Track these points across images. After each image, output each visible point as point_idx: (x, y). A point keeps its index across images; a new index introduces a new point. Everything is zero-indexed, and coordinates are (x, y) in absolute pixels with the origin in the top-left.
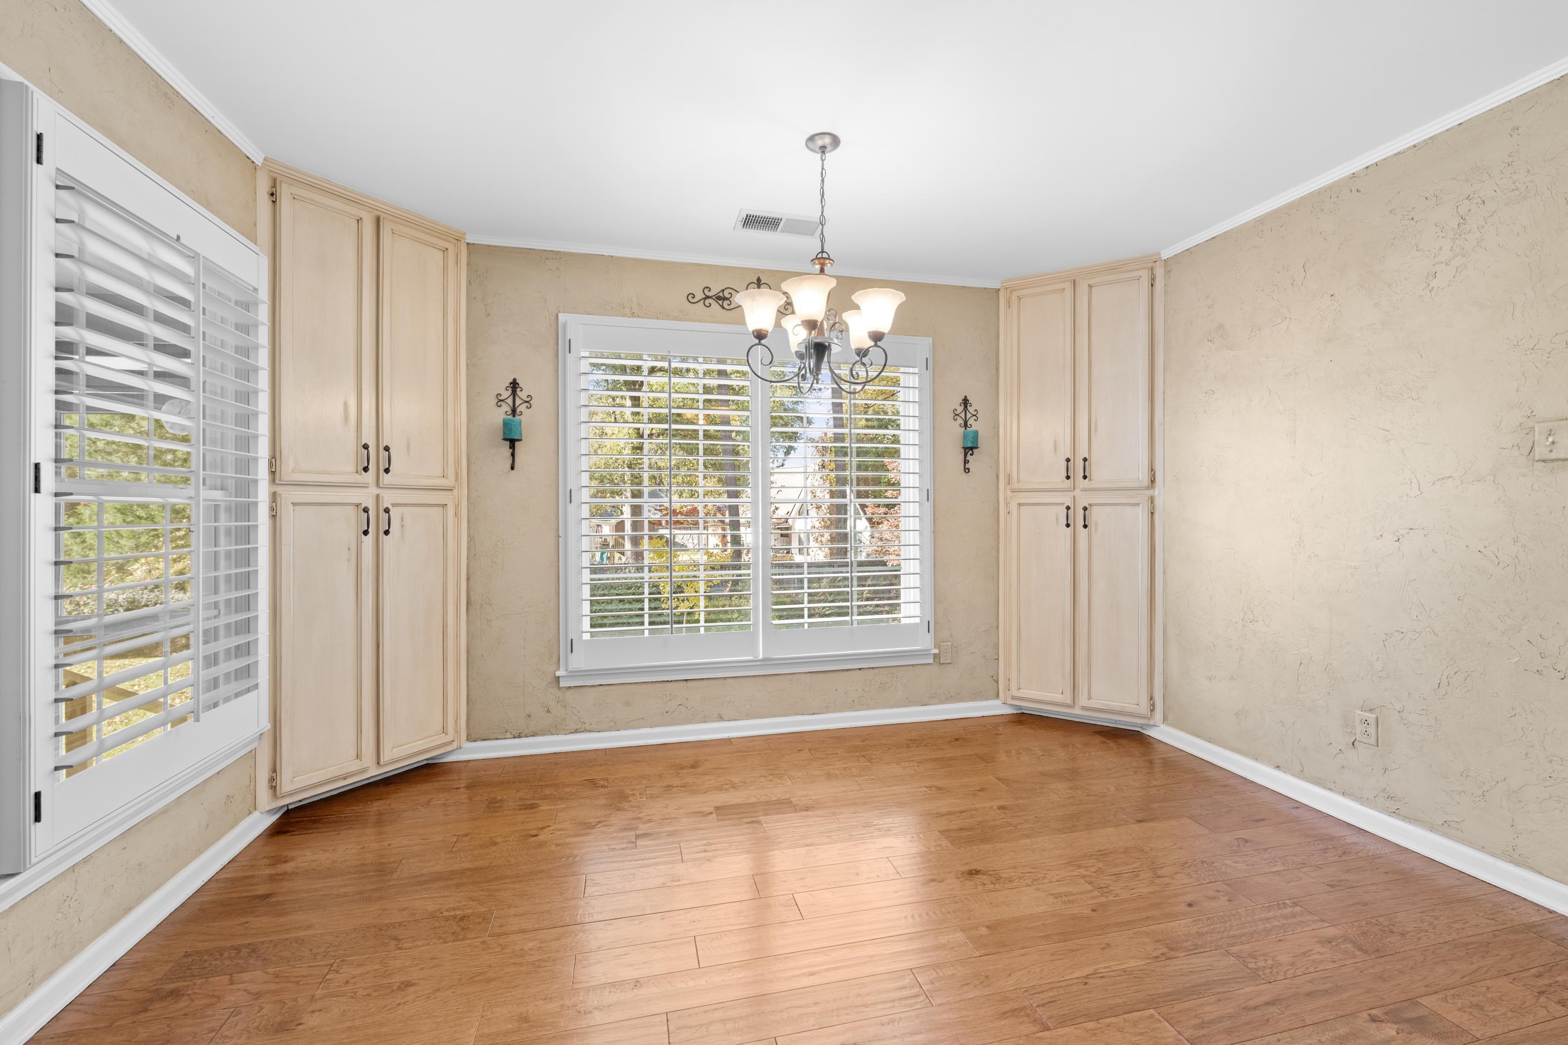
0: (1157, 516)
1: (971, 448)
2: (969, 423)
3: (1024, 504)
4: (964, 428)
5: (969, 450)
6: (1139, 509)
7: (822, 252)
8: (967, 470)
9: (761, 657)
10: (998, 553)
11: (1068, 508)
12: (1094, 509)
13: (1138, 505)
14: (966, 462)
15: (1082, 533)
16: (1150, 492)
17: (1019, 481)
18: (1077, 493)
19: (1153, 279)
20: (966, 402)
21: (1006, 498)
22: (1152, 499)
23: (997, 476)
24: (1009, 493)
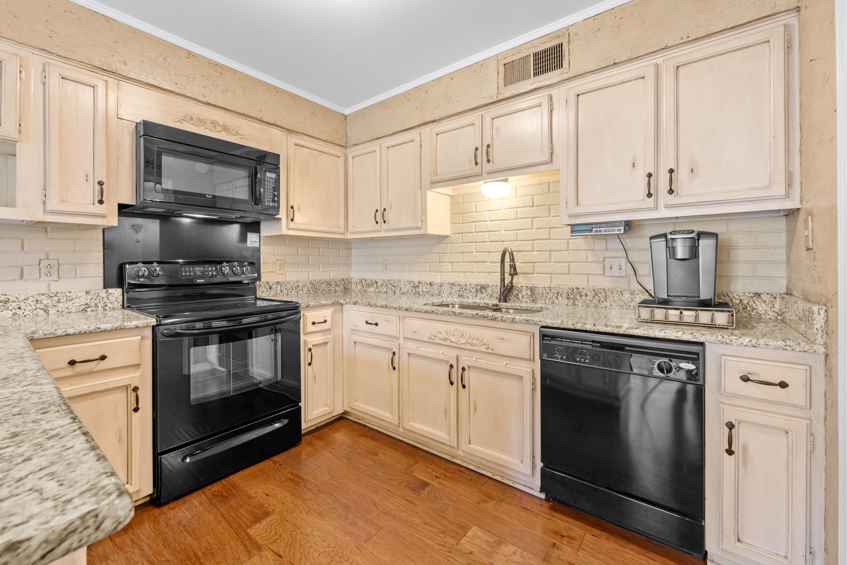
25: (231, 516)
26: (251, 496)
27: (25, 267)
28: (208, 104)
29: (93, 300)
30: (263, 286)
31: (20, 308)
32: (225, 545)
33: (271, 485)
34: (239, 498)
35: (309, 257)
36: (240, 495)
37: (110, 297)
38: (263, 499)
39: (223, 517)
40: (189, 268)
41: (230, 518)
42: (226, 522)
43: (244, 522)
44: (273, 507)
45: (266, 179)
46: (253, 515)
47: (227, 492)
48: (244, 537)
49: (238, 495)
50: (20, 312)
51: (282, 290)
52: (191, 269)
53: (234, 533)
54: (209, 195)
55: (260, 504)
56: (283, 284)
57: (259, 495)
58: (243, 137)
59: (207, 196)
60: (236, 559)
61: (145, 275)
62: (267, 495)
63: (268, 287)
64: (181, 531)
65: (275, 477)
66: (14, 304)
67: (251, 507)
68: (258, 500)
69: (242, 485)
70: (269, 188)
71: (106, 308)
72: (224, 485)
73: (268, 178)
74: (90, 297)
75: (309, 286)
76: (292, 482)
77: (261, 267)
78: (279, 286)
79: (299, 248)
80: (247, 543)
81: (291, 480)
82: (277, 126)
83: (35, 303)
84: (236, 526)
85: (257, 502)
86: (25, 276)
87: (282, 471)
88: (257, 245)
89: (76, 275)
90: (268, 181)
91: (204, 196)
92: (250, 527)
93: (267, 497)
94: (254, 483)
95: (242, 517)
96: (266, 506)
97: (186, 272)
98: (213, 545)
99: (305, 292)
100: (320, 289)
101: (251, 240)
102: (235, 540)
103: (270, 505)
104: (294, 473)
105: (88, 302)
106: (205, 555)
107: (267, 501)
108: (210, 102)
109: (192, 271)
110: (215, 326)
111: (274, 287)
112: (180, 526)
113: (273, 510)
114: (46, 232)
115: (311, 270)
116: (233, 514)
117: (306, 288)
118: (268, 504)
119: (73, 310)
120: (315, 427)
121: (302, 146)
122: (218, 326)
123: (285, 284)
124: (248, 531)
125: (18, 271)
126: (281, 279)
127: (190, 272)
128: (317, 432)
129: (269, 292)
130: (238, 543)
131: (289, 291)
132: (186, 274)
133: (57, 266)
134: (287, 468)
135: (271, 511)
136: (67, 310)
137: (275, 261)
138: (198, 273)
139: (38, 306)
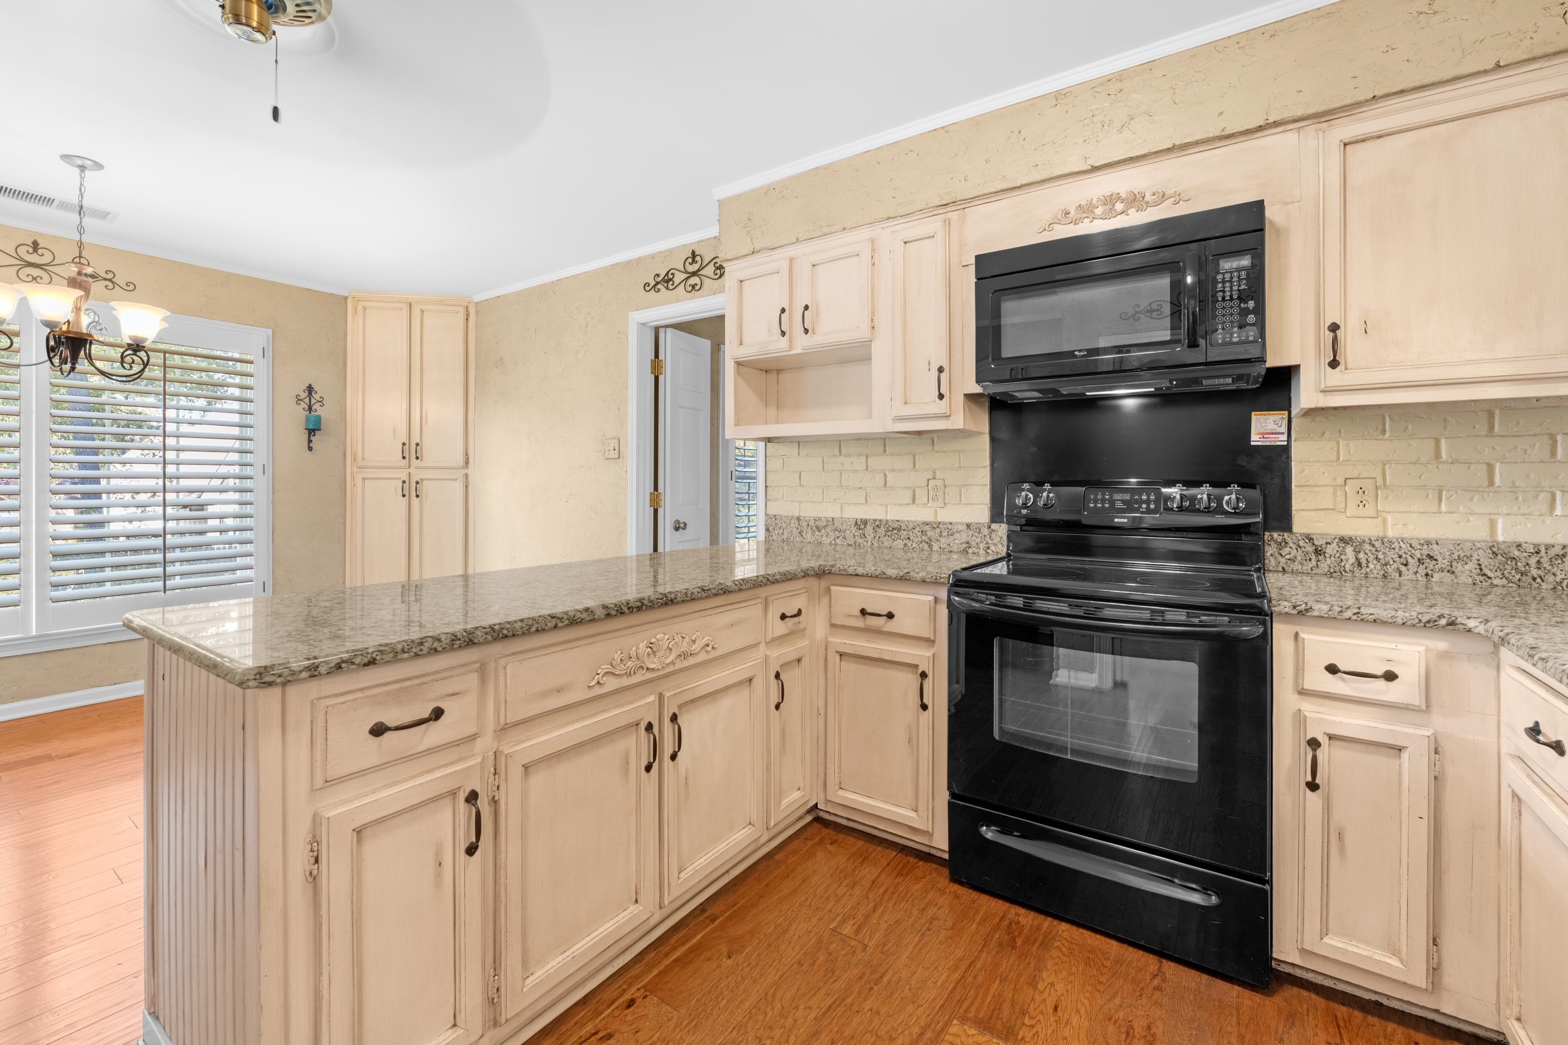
0: (470, 488)
1: (314, 430)
2: (313, 408)
3: (368, 479)
4: (308, 412)
5: (312, 432)
6: (457, 483)
7: (80, 257)
8: (310, 449)
9: (34, 633)
10: (345, 520)
11: (404, 482)
12: (425, 482)
13: (456, 480)
14: (310, 441)
15: (415, 501)
16: (465, 471)
17: (363, 459)
18: (412, 470)
19: (468, 315)
20: (310, 389)
21: (352, 473)
22: (466, 476)
23: (345, 455)
24: (355, 469)
25: (975, 977)
26: (1037, 983)
27: (917, 489)
28: (1095, 169)
29: (974, 538)
30: (1291, 545)
31: (909, 539)
32: (914, 1003)
33: (1086, 1002)
34: (1022, 967)
35: (1490, 468)
36: (1029, 964)
37: (993, 536)
38: (1042, 1007)
39: (970, 966)
40: (1103, 495)
41: (970, 979)
42: (959, 977)
43: (972, 1004)
44: (1031, 1034)
45: (1219, 277)
46: (994, 1010)
47: (1027, 940)
48: (939, 1022)
49: (1027, 961)
50: (909, 544)
51: (1364, 562)
52: (1107, 497)
53: (941, 1003)
54: (1080, 351)
55: (1026, 1007)
56: (1367, 547)
57: (1046, 994)
58: (1178, 198)
59: (1077, 353)
60: (891, 1036)
61: (1029, 505)
62: (1056, 1008)
63: (1310, 549)
64: (920, 930)
65: (1113, 997)
66: (905, 533)
67: (1011, 996)
68: (1033, 999)
69: (1055, 953)
70: (1228, 298)
71: (988, 551)
72: (1039, 928)
73: (1224, 274)
74: (971, 533)
75: (1484, 562)
76: (1123, 1036)
77: (1293, 496)
78: (1349, 550)
79: (1443, 441)
80: (929, 1035)
81: (1128, 1034)
82: (1276, 124)
83: (920, 533)
84: (959, 997)
85: (1029, 1001)
86: (917, 502)
87: (1144, 1001)
88: (1282, 440)
89: (961, 501)
90: (1224, 282)
91: (1071, 354)
92: (964, 1020)
93: (1050, 1010)
94: (1074, 969)
95: (980, 995)
96: (1027, 1021)
97: (1096, 501)
98: (908, 987)
99: (1465, 579)
100: (1550, 578)
101: (1262, 431)
102: (928, 1012)
103: (1032, 1026)
104: (1153, 1030)
105: (969, 539)
106: (886, 986)
107: (1040, 1017)
108: (1097, 164)
109: (1107, 500)
110: (1046, 610)
111: (1330, 550)
112: (927, 925)
113: (1023, 1038)
114: (933, 444)
115: (1505, 509)
116: (980, 978)
117: (1471, 565)
118: (1033, 1022)
119: (955, 548)
120: (1374, 997)
121: (1380, 137)
122: (1051, 610)
123: (1373, 546)
124: (955, 1022)
125: (910, 493)
126: (1363, 529)
127: (1103, 501)
128: (1356, 1013)
129: (1313, 563)
130: (923, 1022)
131: (1390, 569)
132: (1096, 505)
133: (943, 488)
134: (1161, 1006)
135: (1020, 1037)
136: (949, 549)
137: (1340, 481)
138: (1119, 505)
139: (924, 538)
